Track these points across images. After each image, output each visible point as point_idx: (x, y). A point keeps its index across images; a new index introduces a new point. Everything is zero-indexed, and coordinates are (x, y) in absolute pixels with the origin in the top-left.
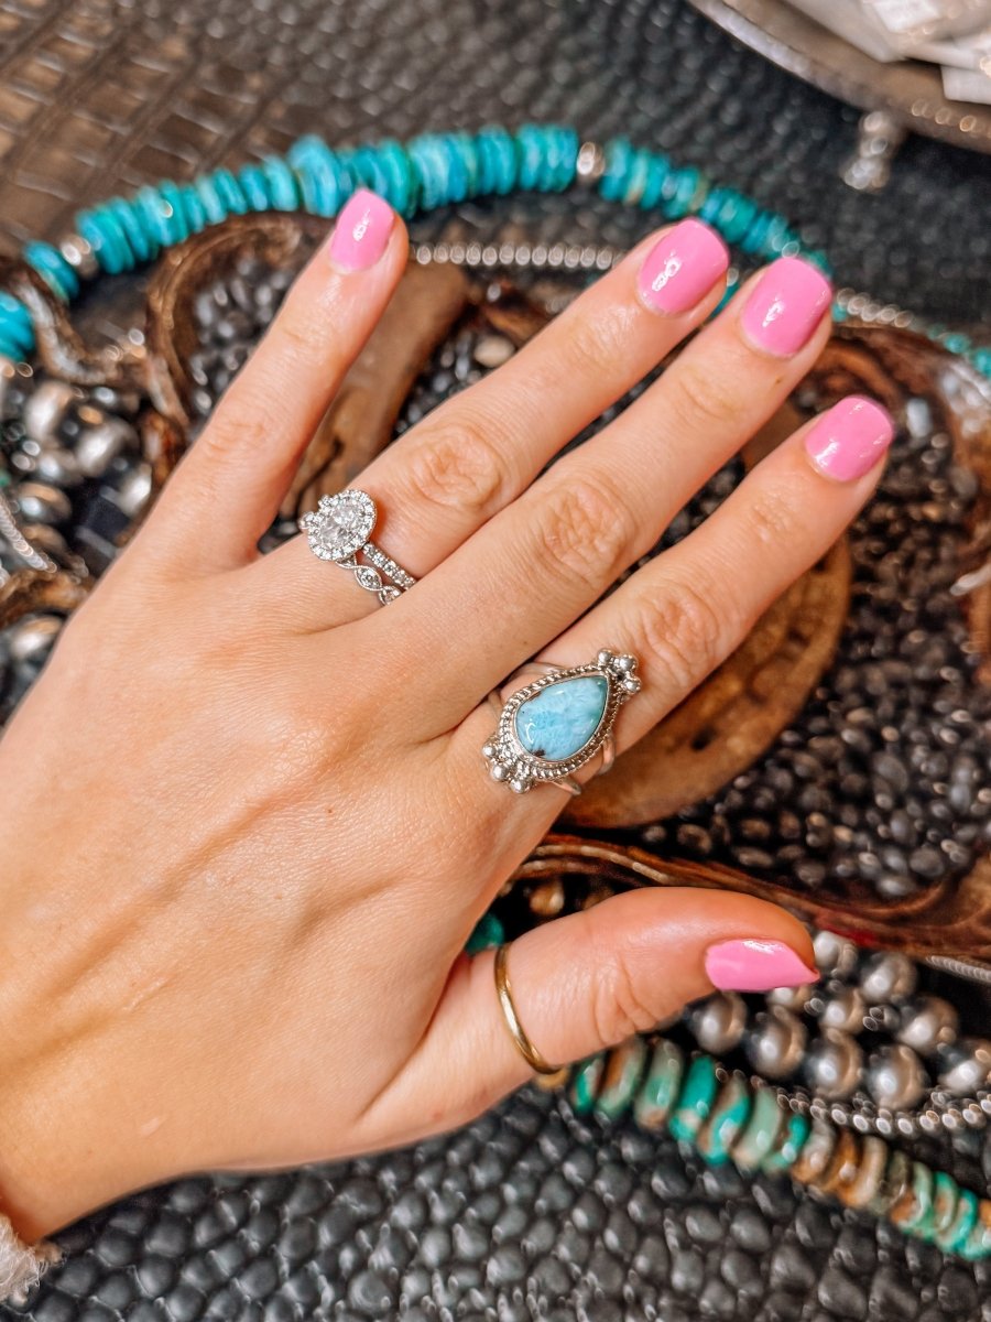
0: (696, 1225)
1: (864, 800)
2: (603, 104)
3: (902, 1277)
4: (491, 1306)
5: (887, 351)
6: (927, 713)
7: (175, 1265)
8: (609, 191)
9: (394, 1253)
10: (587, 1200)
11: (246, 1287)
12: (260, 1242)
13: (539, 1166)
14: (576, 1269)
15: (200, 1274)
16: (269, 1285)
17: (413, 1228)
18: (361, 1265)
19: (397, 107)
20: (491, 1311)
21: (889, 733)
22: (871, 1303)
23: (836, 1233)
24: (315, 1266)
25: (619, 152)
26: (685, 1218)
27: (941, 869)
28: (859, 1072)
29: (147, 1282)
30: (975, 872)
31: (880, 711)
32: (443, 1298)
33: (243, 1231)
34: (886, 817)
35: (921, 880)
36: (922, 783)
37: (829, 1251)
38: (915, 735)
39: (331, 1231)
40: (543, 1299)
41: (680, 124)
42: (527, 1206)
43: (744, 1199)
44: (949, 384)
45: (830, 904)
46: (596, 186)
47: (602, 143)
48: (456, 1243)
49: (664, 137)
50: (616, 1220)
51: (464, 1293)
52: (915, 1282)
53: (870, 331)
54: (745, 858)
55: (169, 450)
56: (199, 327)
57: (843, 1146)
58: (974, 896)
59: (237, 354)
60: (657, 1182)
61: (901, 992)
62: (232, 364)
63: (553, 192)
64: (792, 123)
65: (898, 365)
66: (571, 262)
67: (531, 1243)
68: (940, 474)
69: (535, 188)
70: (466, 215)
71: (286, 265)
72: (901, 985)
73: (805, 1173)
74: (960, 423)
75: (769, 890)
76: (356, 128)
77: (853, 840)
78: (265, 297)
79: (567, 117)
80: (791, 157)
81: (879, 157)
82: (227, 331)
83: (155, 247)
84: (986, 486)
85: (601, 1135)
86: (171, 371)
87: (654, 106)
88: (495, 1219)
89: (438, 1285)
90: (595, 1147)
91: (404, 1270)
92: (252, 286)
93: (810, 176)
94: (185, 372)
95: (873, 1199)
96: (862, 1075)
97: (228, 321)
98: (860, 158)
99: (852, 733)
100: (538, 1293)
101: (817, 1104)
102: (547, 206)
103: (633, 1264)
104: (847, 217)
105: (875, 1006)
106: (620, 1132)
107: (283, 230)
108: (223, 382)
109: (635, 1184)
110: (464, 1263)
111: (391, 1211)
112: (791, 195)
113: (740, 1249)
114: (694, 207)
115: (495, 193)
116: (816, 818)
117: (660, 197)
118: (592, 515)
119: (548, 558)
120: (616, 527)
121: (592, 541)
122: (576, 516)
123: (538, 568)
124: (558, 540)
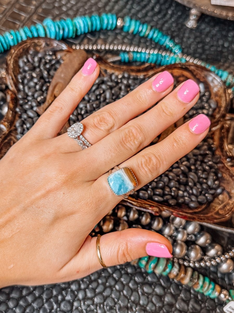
0: (146, 289)
1: (186, 184)
2: (124, 7)
3: (197, 301)
4: (95, 309)
5: (194, 71)
6: (202, 162)
7: (18, 300)
8: (125, 29)
9: (71, 296)
10: (119, 283)
11: (35, 305)
12: (38, 294)
13: (107, 275)
14: (116, 300)
15: (24, 302)
16: (41, 305)
17: (76, 290)
18: (63, 299)
19: (71, 9)
20: (95, 310)
21: (193, 167)
22: (189, 308)
23: (181, 291)
24: (52, 300)
25: (127, 19)
26: (143, 287)
27: (205, 201)
28: (186, 251)
29: (11, 304)
30: (214, 201)
31: (191, 162)
32: (83, 307)
33: (34, 292)
34: (191, 188)
35: (200, 203)
36: (201, 180)
37: (179, 295)
38: (199, 168)
39: (56, 291)
40: (108, 308)
41: (144, 11)
42: (104, 284)
43: (158, 283)
44: (210, 79)
45: (177, 210)
46: (122, 28)
47: (123, 18)
48: (87, 294)
49: (140, 15)
50: (126, 287)
51: (89, 306)
52: (200, 302)
53: (190, 65)
54: (156, 199)
55: (12, 99)
56: (19, 67)
57: (182, 270)
58: (214, 207)
59: (29, 74)
60: (136, 278)
61: (197, 231)
62: (28, 77)
63: (110, 30)
64: (173, 11)
65: (197, 74)
66: (115, 48)
67: (105, 294)
68: (207, 102)
69: (106, 29)
70: (89, 36)
71: (41, 51)
72: (197, 230)
73: (171, 276)
74: (213, 89)
75: (162, 206)
76: (60, 14)
77: (183, 194)
78: (36, 59)
79: (115, 10)
80: (173, 20)
81: (194, 19)
82: (27, 68)
83: (9, 46)
84: (219, 105)
85: (122, 267)
86: (12, 79)
87: (137, 7)
88: (96, 288)
89: (82, 304)
90: (121, 270)
91: (74, 301)
92: (33, 56)
93: (177, 24)
94: (16, 79)
95: (189, 283)
96: (187, 252)
97: (27, 66)
98: (190, 20)
99: (183, 167)
100: (107, 306)
101: (176, 260)
102: (110, 33)
103: (130, 299)
104: (187, 35)
105: (190, 235)
106: (127, 266)
107: (40, 42)
108: (26, 81)
109: (131, 279)
110: (89, 299)
111: (71, 286)
112: (172, 29)
113: (157, 295)
114: (147, 33)
115: (96, 30)
116: (174, 189)
117: (138, 31)
118: (135, 135)
119: (123, 143)
120: (140, 138)
121: (134, 141)
122: (131, 134)
123: (120, 145)
124: (126, 139)
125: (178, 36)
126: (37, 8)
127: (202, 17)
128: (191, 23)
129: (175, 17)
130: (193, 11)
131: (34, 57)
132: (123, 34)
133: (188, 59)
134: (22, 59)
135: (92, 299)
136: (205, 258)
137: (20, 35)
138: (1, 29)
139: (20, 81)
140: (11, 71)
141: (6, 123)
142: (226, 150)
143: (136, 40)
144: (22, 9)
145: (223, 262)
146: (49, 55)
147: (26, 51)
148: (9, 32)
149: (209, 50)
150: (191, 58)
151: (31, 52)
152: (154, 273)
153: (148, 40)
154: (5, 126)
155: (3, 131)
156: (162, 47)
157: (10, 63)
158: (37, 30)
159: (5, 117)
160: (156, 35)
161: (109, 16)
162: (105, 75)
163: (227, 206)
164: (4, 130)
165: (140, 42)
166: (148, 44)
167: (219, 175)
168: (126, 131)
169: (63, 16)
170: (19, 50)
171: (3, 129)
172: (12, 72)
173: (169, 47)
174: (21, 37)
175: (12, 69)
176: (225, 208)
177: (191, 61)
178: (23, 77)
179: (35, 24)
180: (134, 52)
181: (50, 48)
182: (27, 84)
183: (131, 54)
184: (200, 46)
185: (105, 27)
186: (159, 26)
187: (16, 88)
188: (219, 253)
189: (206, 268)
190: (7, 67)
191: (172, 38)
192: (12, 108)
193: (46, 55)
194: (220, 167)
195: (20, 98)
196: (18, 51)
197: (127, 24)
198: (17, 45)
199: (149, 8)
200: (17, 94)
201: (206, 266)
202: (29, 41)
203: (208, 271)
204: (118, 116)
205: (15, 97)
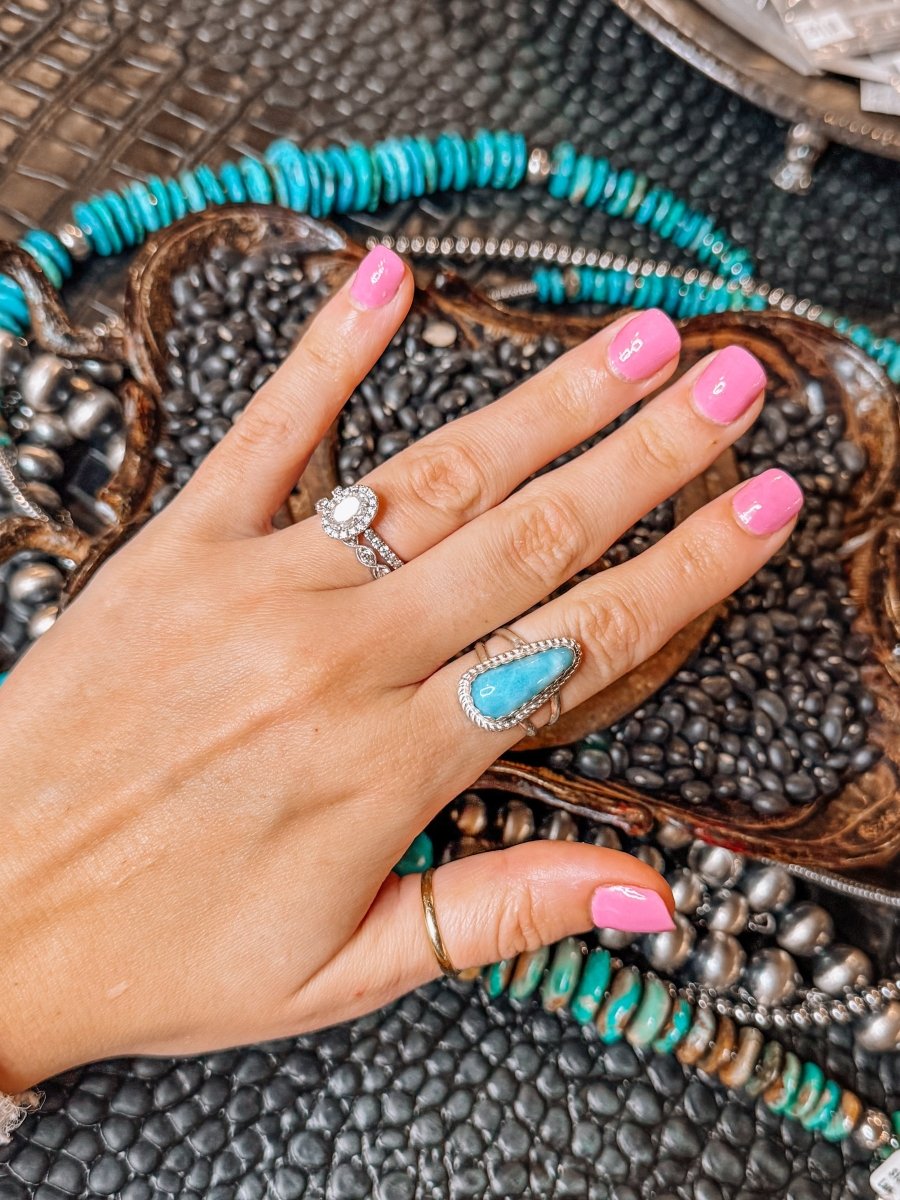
0: (597, 1101)
1: (745, 732)
2: (558, 108)
3: (776, 1149)
4: (411, 1165)
5: (791, 339)
6: (807, 656)
7: (136, 1125)
8: (558, 188)
9: (328, 1117)
10: (499, 1075)
11: (197, 1145)
12: (210, 1106)
13: (459, 1044)
14: (487, 1135)
15: (157, 1132)
16: (219, 1142)
17: (345, 1097)
18: (299, 1127)
19: (366, 110)
20: (412, 1170)
21: (771, 674)
22: (748, 1171)
23: (720, 1110)
24: (258, 1127)
25: (565, 153)
26: (587, 1093)
27: (813, 792)
28: (742, 971)
29: (111, 1138)
30: (844, 795)
31: (767, 656)
32: (370, 1158)
33: (197, 1096)
34: (764, 747)
35: (795, 802)
36: (799, 718)
37: (712, 1125)
38: (795, 676)
39: (273, 1097)
40: (457, 1161)
41: (626, 128)
42: (446, 1077)
43: (639, 1079)
44: (845, 368)
45: (710, 819)
46: (545, 185)
47: (549, 149)
48: (383, 1109)
49: (610, 141)
50: (524, 1092)
51: (388, 1152)
52: (788, 1154)
53: (778, 320)
54: (640, 779)
55: (143, 415)
56: (174, 306)
57: (724, 1034)
58: (841, 816)
59: (207, 330)
60: (562, 1061)
61: (782, 901)
62: (202, 339)
63: (504, 189)
64: (729, 129)
65: (799, 352)
66: (520, 253)
67: (449, 1112)
68: (831, 449)
69: (489, 185)
70: (427, 208)
71: (254, 252)
72: (783, 895)
73: (687, 1056)
74: (855, 404)
75: (658, 806)
76: (330, 126)
77: (736, 765)
78: (234, 280)
79: (523, 120)
80: (727, 160)
81: (802, 161)
82: (199, 310)
83: (141, 230)
84: (874, 460)
85: (515, 1019)
86: (147, 345)
87: (601, 111)
88: (419, 1090)
89: (366, 1145)
90: (509, 1029)
91: (336, 1133)
92: (224, 269)
93: (742, 177)
94: (158, 345)
95: (748, 1082)
96: (745, 973)
97: (200, 301)
98: (789, 161)
99: (739, 672)
100: (453, 1155)
101: (705, 999)
102: (501, 200)
103: (538, 1132)
104: (774, 215)
105: (759, 913)
106: (531, 1018)
107: (252, 221)
108: (194, 355)
109: (543, 1062)
110: (389, 1127)
111: (328, 1081)
112: (725, 195)
113: (633, 1121)
114: (633, 204)
115: (452, 189)
116: (703, 746)
117: (602, 195)
118: (553, 528)
119: (514, 557)
120: (571, 541)
121: (550, 549)
122: (541, 527)
123: (505, 564)
124: (523, 546)
125: (742, 217)
126: (246, 102)
127: (831, 155)
128: (791, 175)
129: (737, 149)
130: (801, 133)
131: (226, 273)
132: (549, 204)
133: (774, 298)
134: (185, 278)
135: (400, 1128)
136: (808, 995)
137: (183, 194)
138: (117, 169)
139: (175, 352)
140: (142, 318)
141: (118, 498)
142: (894, 617)
143: (595, 225)
144: (191, 105)
145: (875, 1012)
146: (282, 267)
147: (199, 251)
148: (145, 184)
149: (853, 269)
150: (784, 296)
151: (217, 255)
152: (623, 1041)
153: (636, 228)
154: (113, 506)
155: (107, 526)
156: (686, 254)
157: (141, 288)
158: (244, 180)
159: (116, 476)
160: (666, 213)
161: (502, 138)
162: (477, 344)
163: (887, 812)
164: (108, 522)
165: (606, 235)
166: (635, 242)
167: (865, 704)
168: (525, 515)
169: (339, 135)
170: (176, 244)
171: (106, 517)
172: (146, 322)
173: (711, 254)
174: (187, 203)
175: (147, 310)
176: (882, 818)
177: (786, 305)
178: (184, 339)
179: (235, 157)
180: (583, 267)
181: (282, 243)
182: (198, 366)
183: (575, 275)
184: (819, 254)
185: (483, 178)
186: (676, 182)
187: (157, 378)
188: (861, 979)
189: (813, 1033)
190: (128, 303)
191: (722, 226)
192: (143, 444)
193: (269, 266)
194: (870, 674)
195: (171, 413)
196: (170, 248)
197: (563, 171)
198: (168, 228)
199: (642, 116)
200: (160, 397)
201: (813, 1024)
202: (211, 216)
203: (820, 1044)
204: (493, 461)
205: (153, 406)
